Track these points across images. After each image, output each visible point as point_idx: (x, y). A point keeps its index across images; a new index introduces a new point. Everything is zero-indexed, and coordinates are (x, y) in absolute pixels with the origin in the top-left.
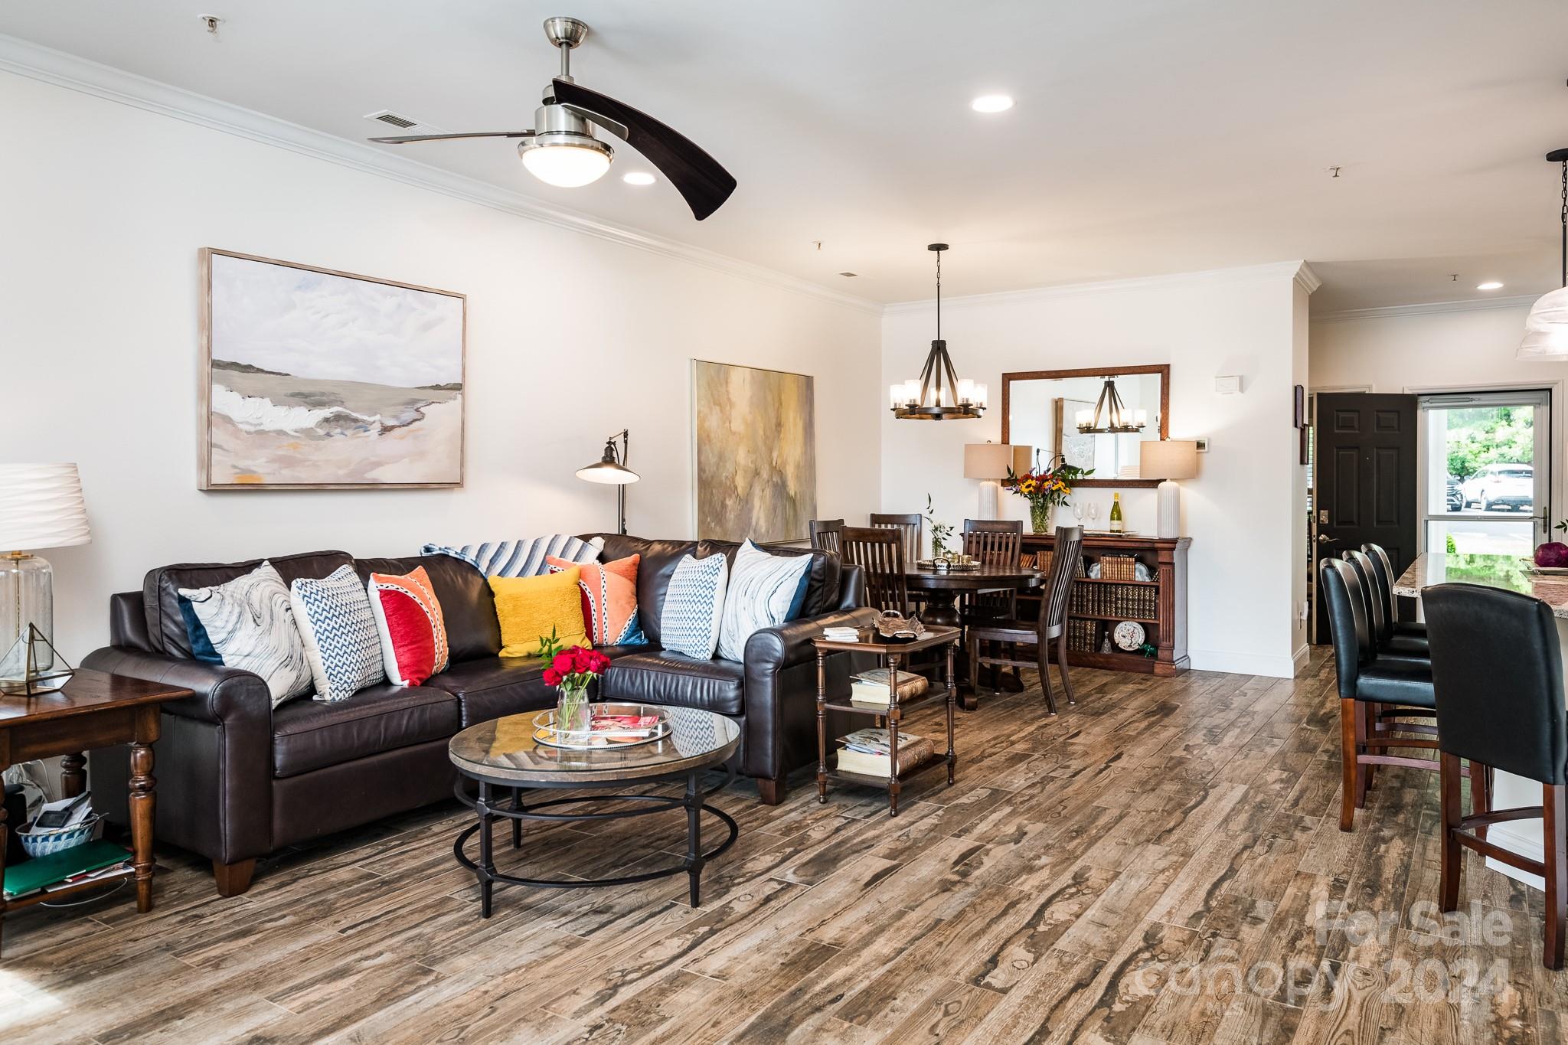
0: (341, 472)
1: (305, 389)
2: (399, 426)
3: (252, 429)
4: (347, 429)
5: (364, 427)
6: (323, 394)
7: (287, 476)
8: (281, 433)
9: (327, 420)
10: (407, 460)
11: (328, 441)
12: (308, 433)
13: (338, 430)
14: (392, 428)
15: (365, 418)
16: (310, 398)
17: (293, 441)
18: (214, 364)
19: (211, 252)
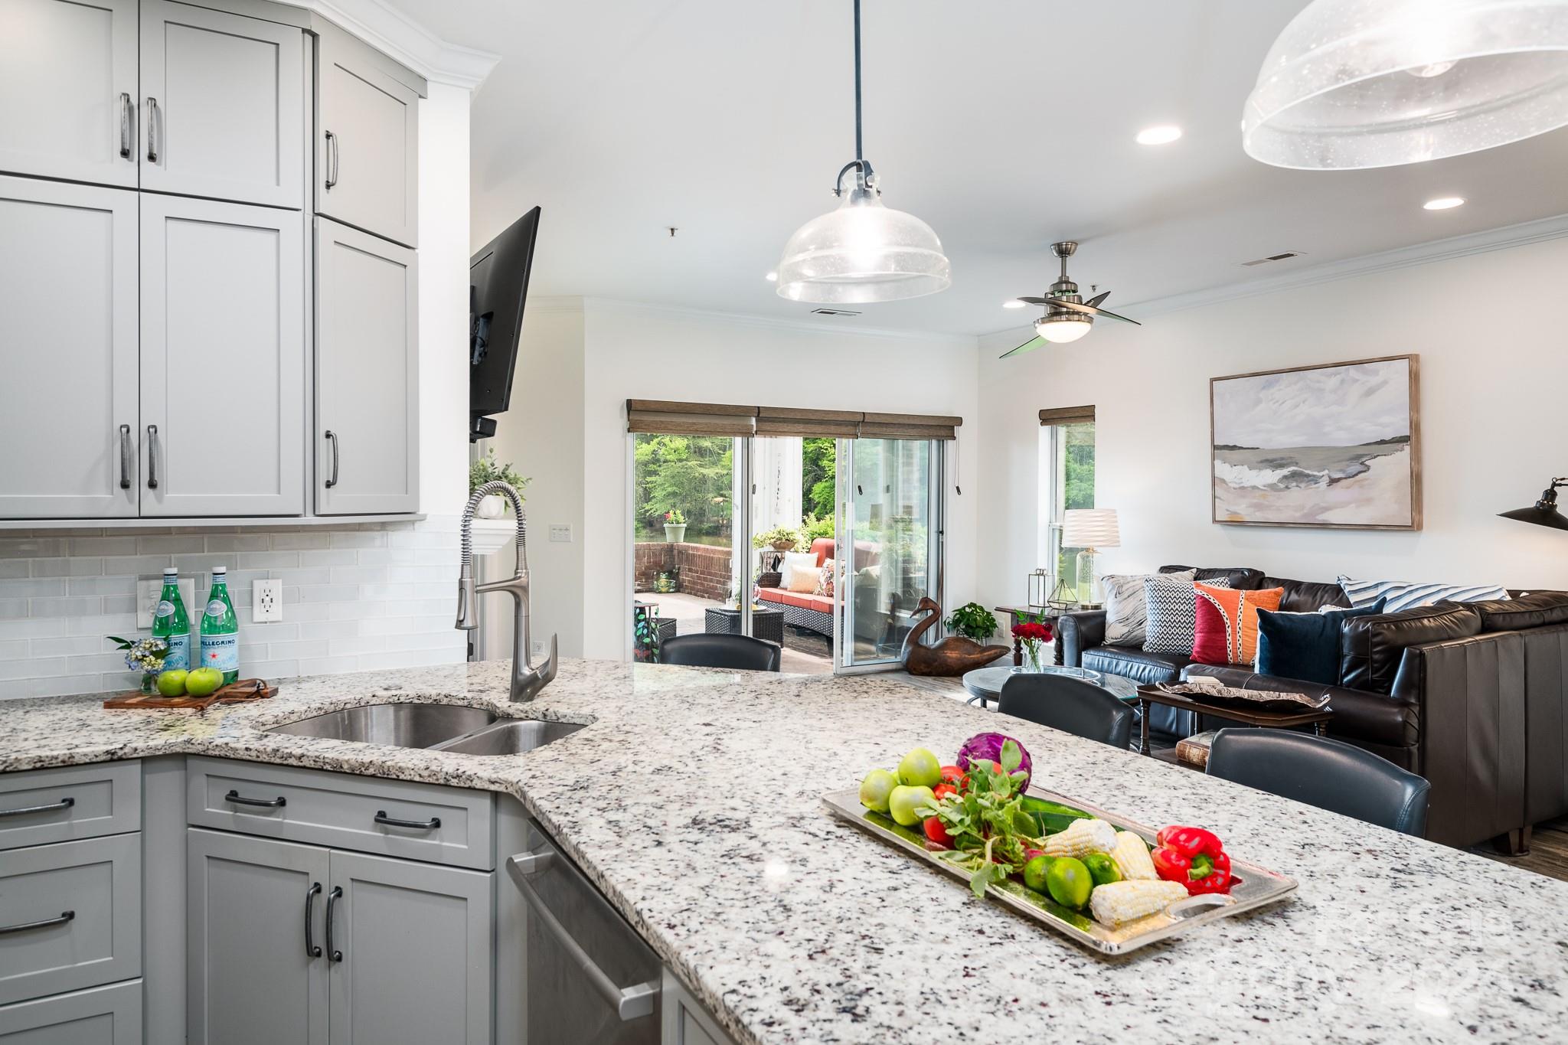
0: (1298, 515)
1: (1270, 457)
2: (1345, 478)
3: (1237, 486)
4: (1301, 482)
5: (1315, 480)
6: (1282, 459)
7: (1259, 516)
8: (1254, 488)
9: (1285, 477)
10: (1353, 505)
11: (1287, 492)
12: (1273, 487)
13: (1294, 484)
14: (1338, 480)
15: (1315, 473)
16: (1275, 463)
17: (1263, 492)
18: (1215, 447)
19: (1213, 380)
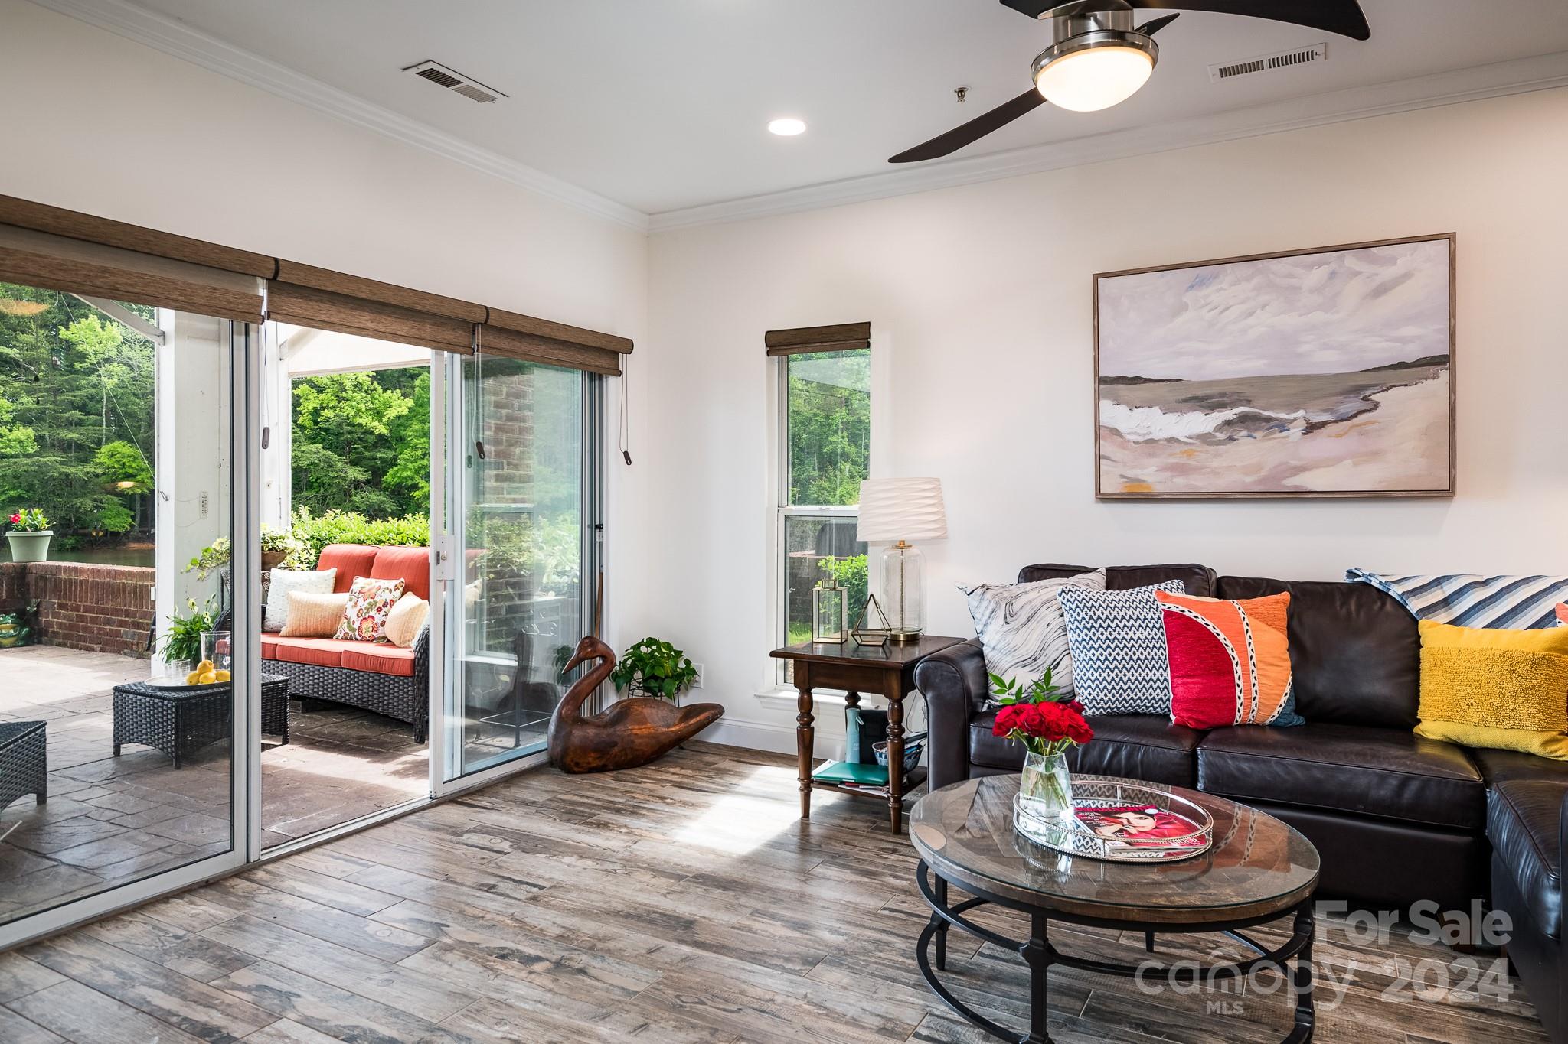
0: (1249, 479)
1: (1199, 393)
2: (1335, 422)
3: (1140, 439)
4: (1256, 430)
5: (1282, 426)
6: (1223, 395)
7: (1179, 484)
8: (1172, 440)
9: (1228, 423)
10: (1349, 461)
11: (1230, 446)
12: (1205, 439)
13: (1244, 433)
14: (1323, 424)
15: (1282, 415)
16: (1205, 400)
17: (1186, 448)
18: (1101, 381)
19: (1097, 277)
